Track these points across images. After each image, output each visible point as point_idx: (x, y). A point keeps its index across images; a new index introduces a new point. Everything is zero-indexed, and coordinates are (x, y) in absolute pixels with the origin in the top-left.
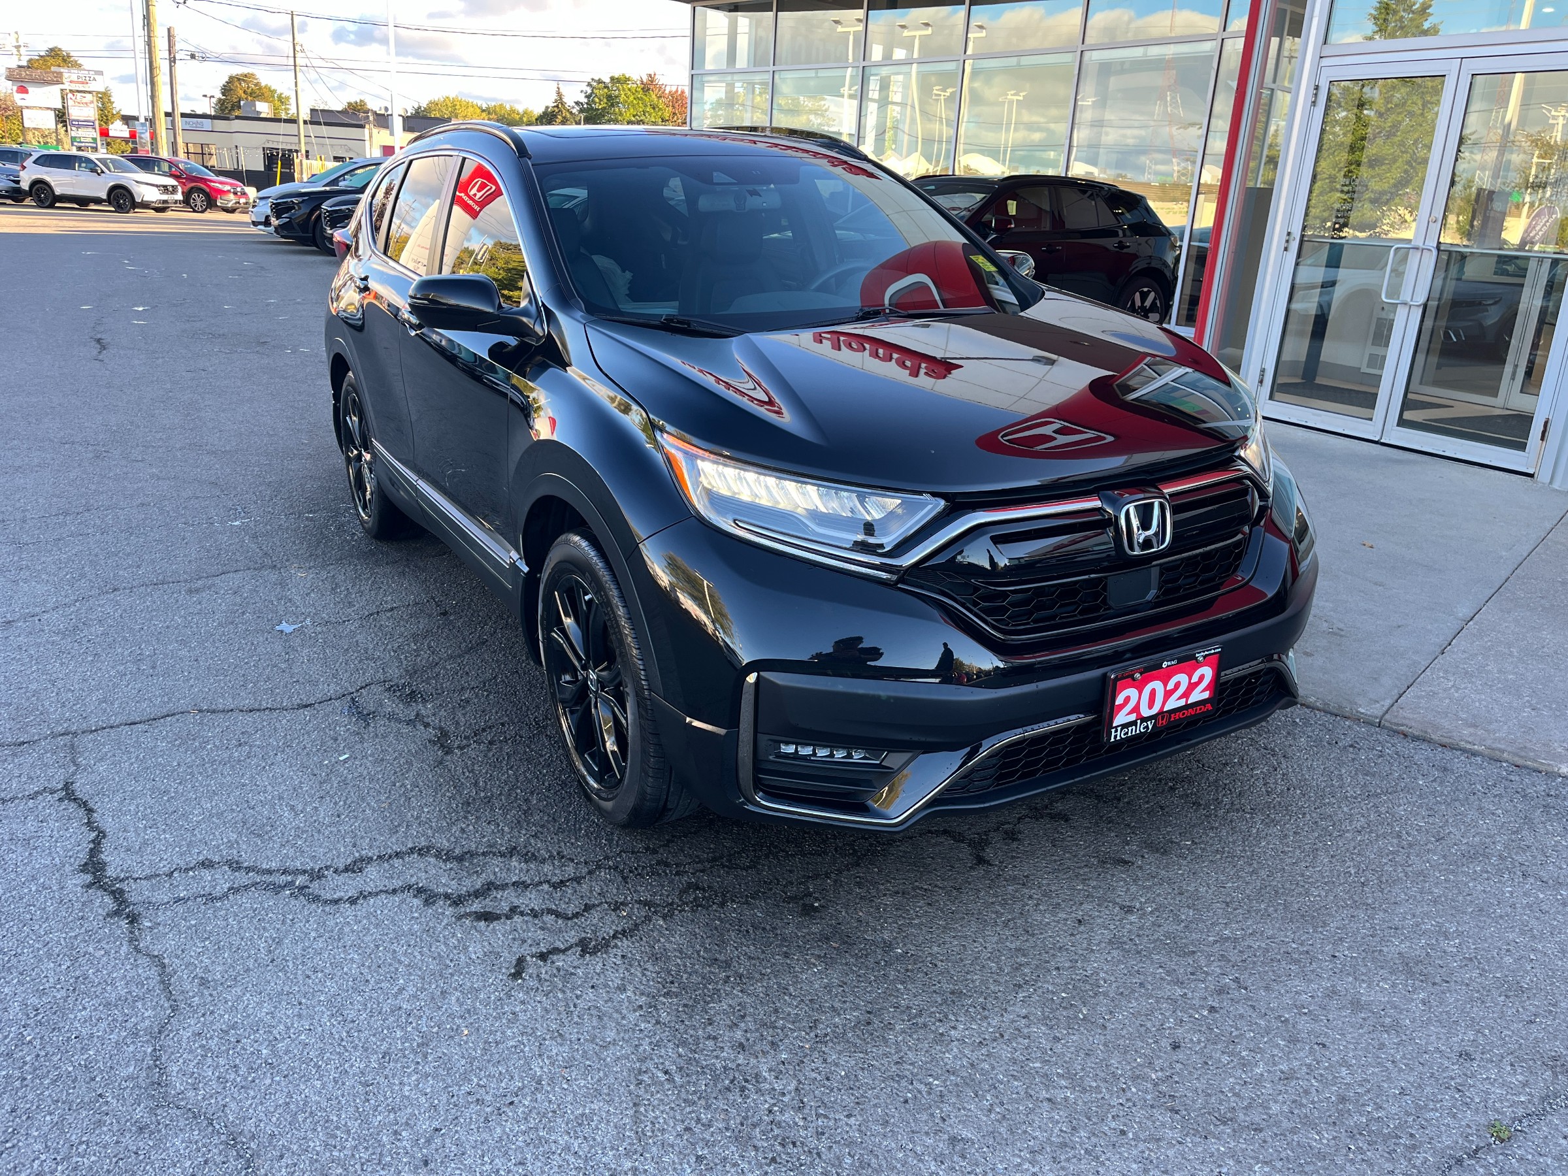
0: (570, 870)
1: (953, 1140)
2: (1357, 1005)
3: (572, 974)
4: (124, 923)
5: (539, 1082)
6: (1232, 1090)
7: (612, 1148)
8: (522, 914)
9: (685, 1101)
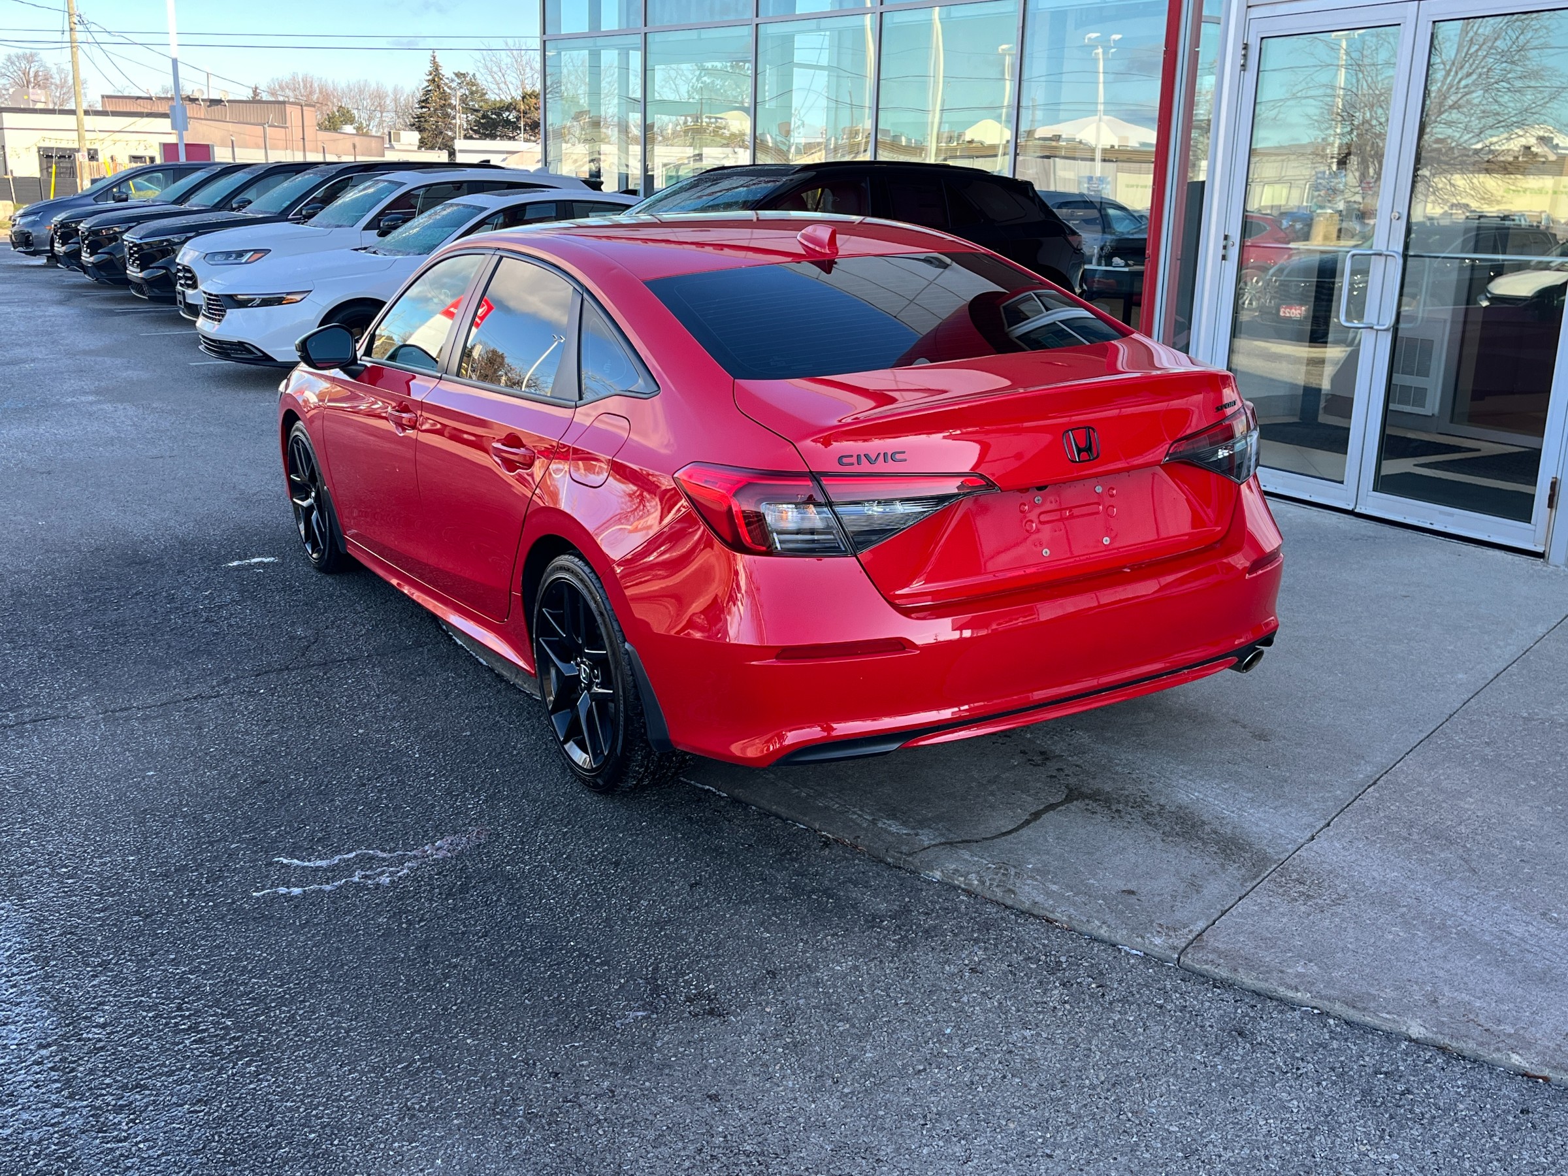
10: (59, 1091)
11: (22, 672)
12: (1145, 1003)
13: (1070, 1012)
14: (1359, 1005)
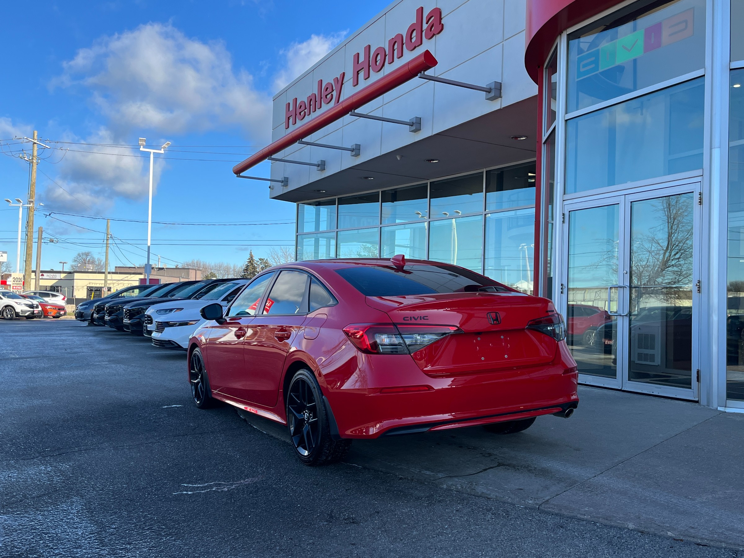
10: (98, 545)
11: (81, 436)
12: (524, 519)
13: (494, 521)
14: (609, 519)
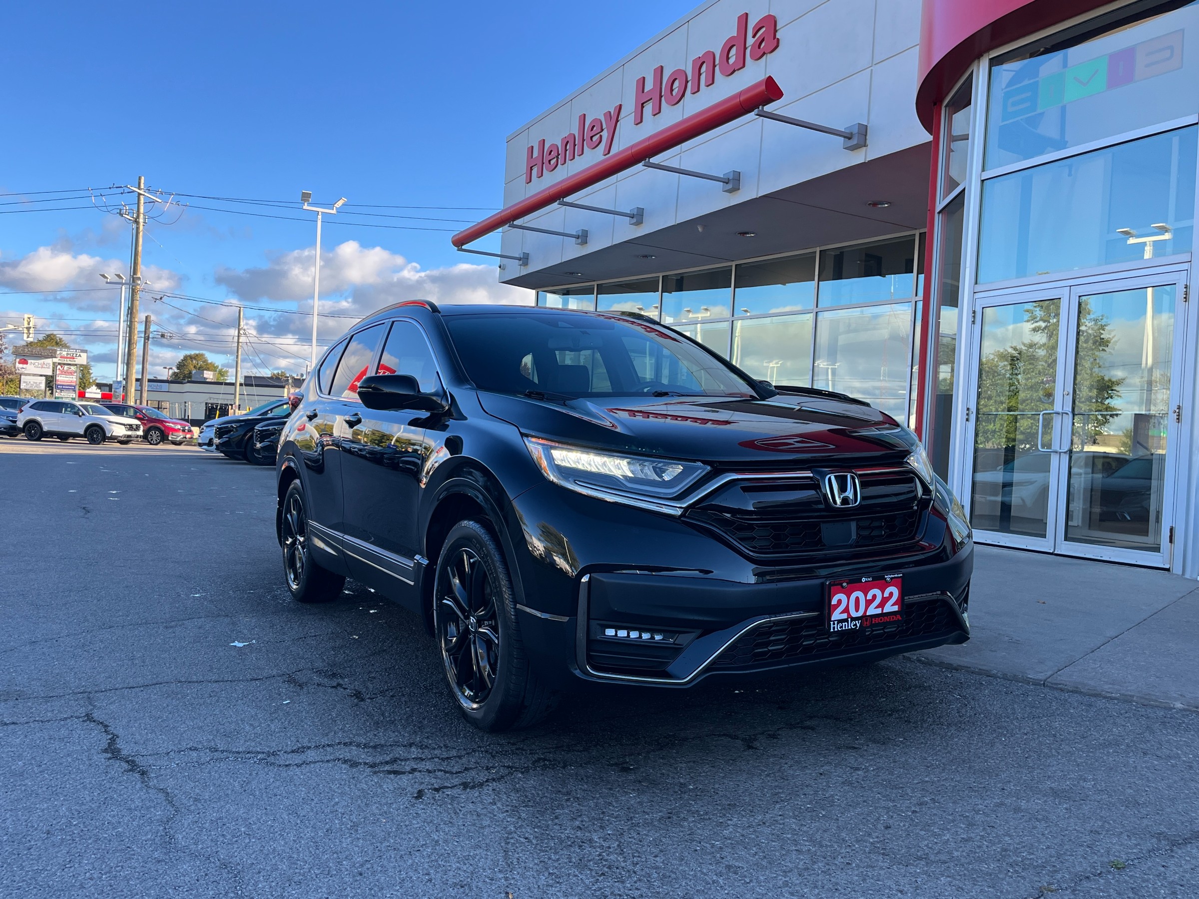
0: (454, 753)
1: (729, 867)
2: (1017, 810)
3: (457, 797)
4: (137, 775)
5: (437, 841)
6: (927, 846)
7: (490, 869)
8: (420, 771)
9: (539, 850)
13: (997, 697)
14: (1146, 697)
